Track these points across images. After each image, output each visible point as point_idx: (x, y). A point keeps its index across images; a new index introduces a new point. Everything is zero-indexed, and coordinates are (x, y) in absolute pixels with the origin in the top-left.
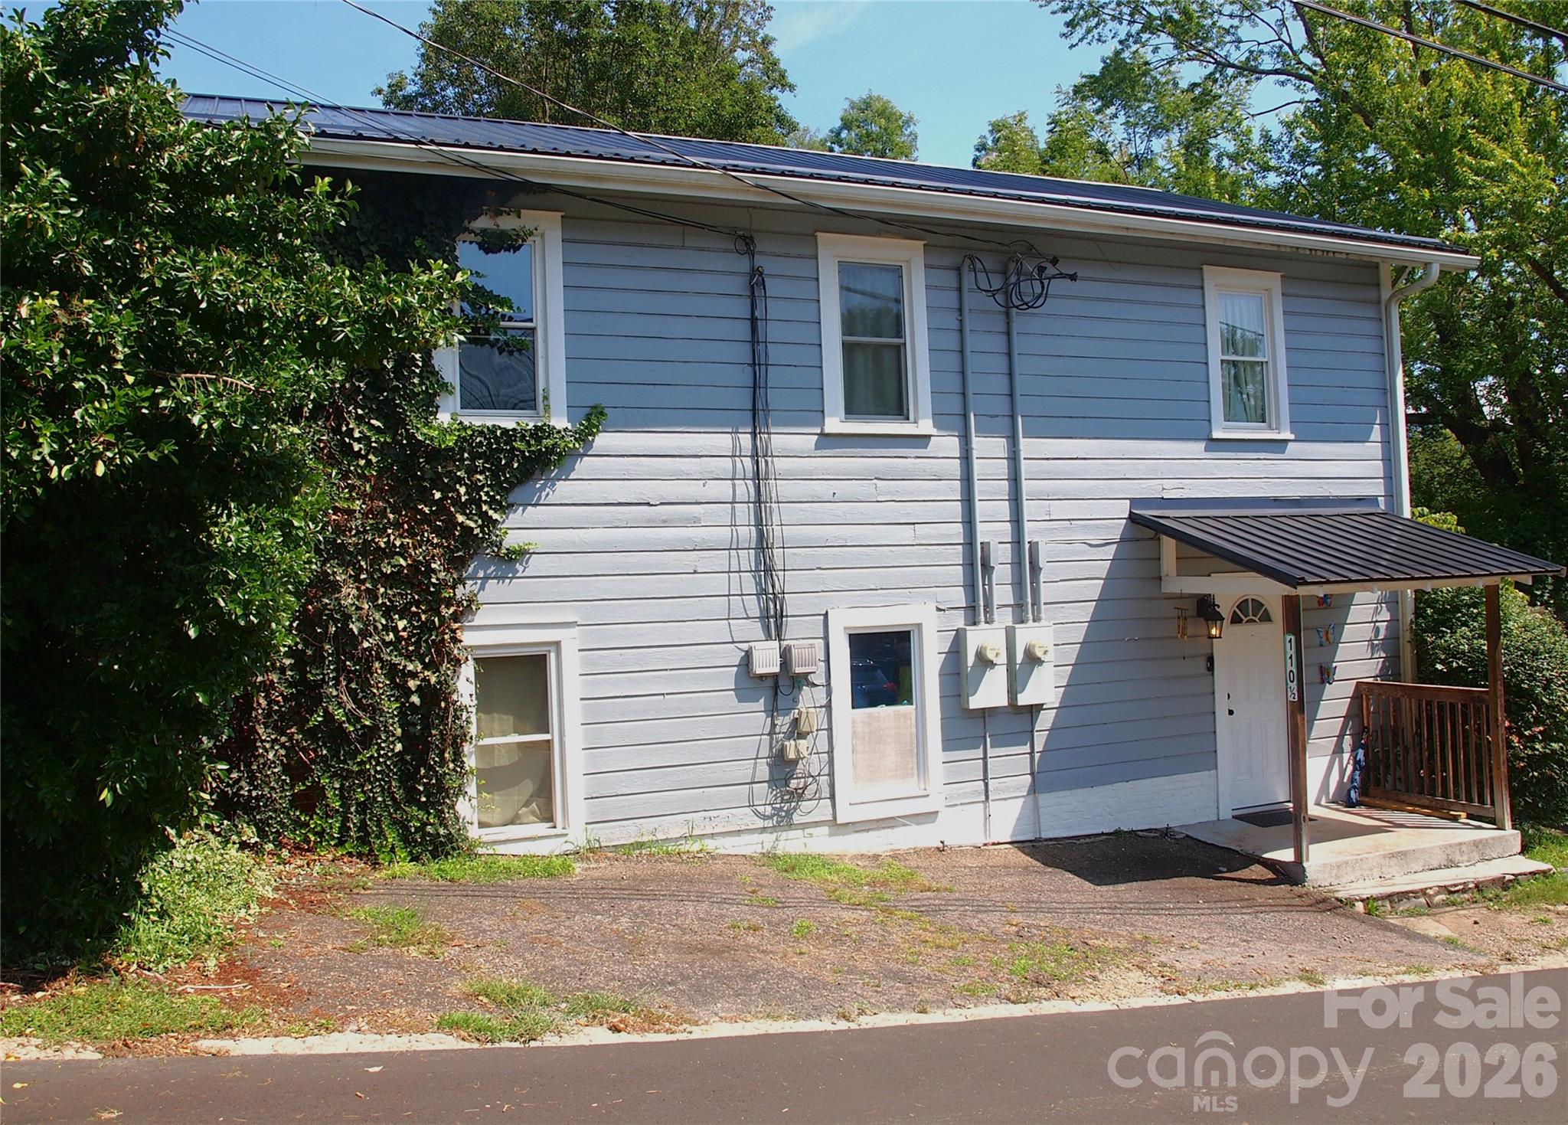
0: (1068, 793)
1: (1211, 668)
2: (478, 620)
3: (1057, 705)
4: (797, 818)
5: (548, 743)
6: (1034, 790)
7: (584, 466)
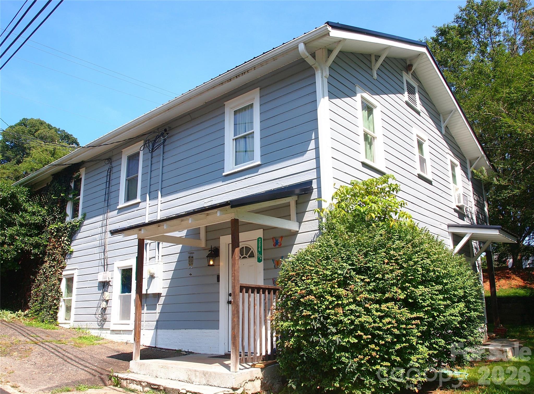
0: (166, 330)
1: (218, 280)
2: (66, 268)
3: (165, 295)
4: (104, 327)
5: (71, 299)
6: (157, 328)
7: (83, 228)
